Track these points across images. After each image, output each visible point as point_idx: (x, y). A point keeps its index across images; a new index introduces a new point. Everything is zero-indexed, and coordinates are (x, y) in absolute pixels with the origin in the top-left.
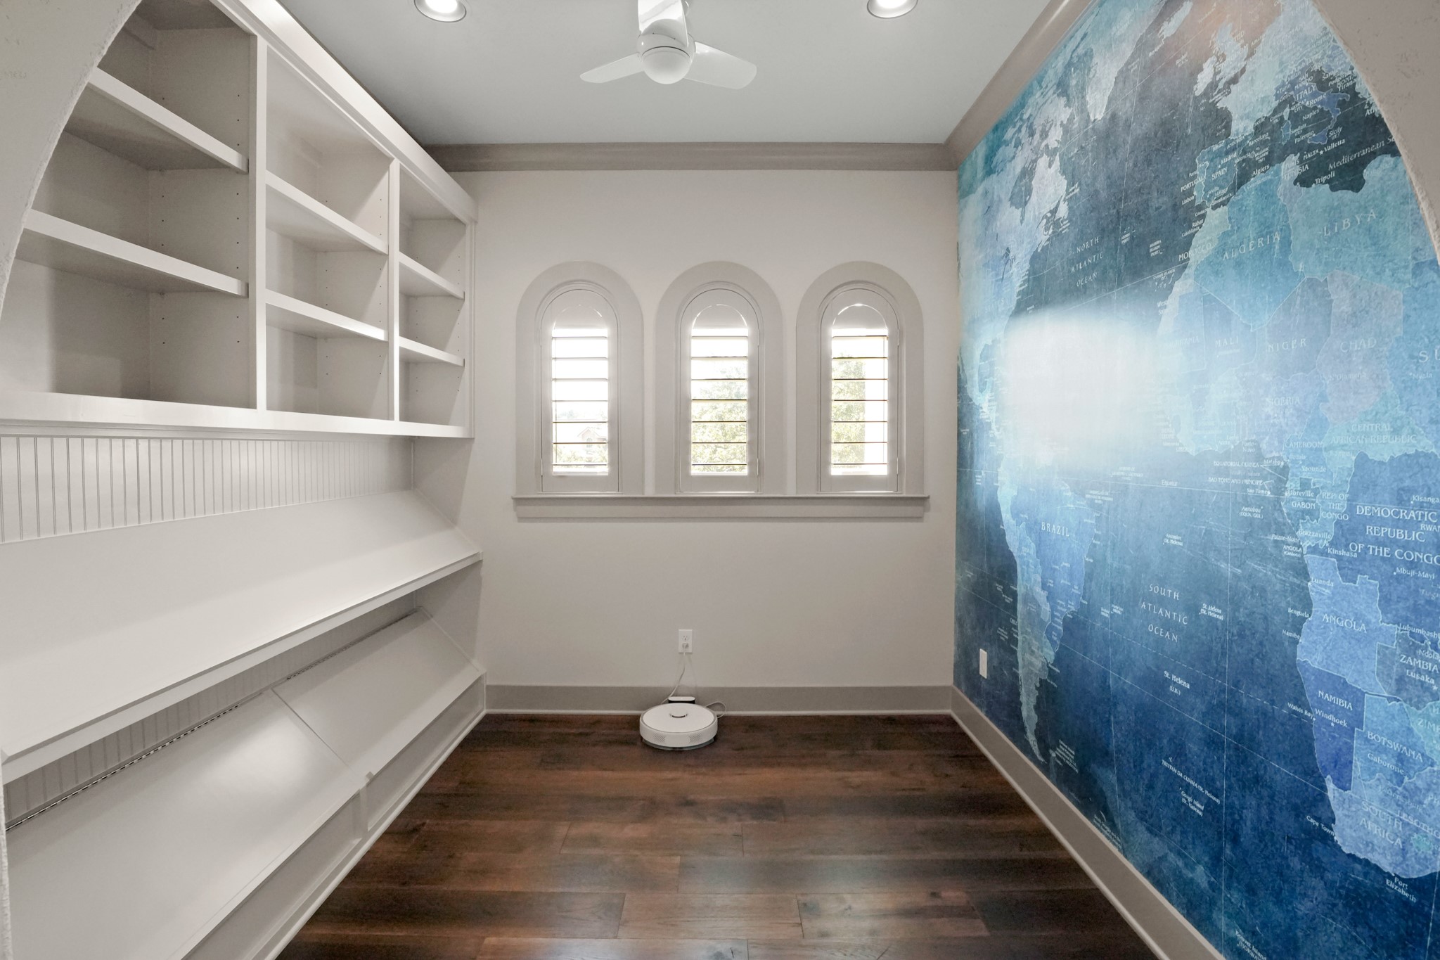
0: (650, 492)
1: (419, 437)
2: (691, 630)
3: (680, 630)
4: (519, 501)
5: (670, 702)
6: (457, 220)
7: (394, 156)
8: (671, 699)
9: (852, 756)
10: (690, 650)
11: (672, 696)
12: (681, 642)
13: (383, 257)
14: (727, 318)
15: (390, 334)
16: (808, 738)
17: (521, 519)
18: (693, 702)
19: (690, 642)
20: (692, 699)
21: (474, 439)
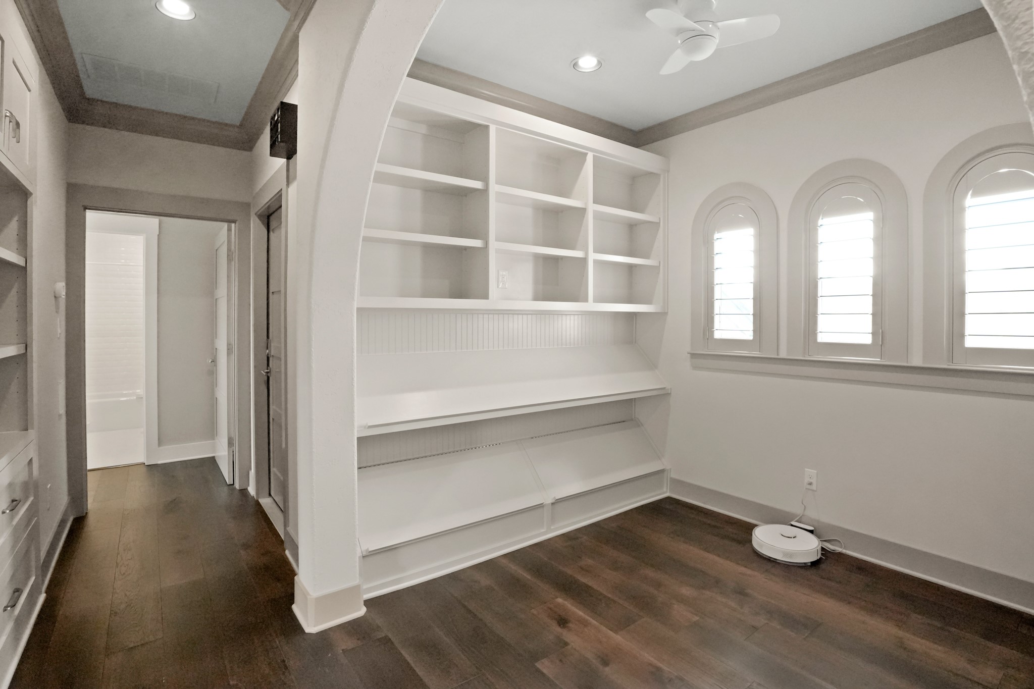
0: (783, 354)
1: (638, 312)
2: (816, 471)
3: (806, 469)
4: (693, 356)
5: (792, 525)
6: (651, 174)
7: (587, 152)
8: (793, 523)
9: (942, 629)
10: (814, 487)
11: (795, 521)
12: (807, 480)
13: (582, 211)
14: (852, 207)
15: (587, 254)
16: (904, 596)
17: (695, 367)
18: (811, 532)
19: (814, 481)
20: (811, 528)
21: (667, 313)
